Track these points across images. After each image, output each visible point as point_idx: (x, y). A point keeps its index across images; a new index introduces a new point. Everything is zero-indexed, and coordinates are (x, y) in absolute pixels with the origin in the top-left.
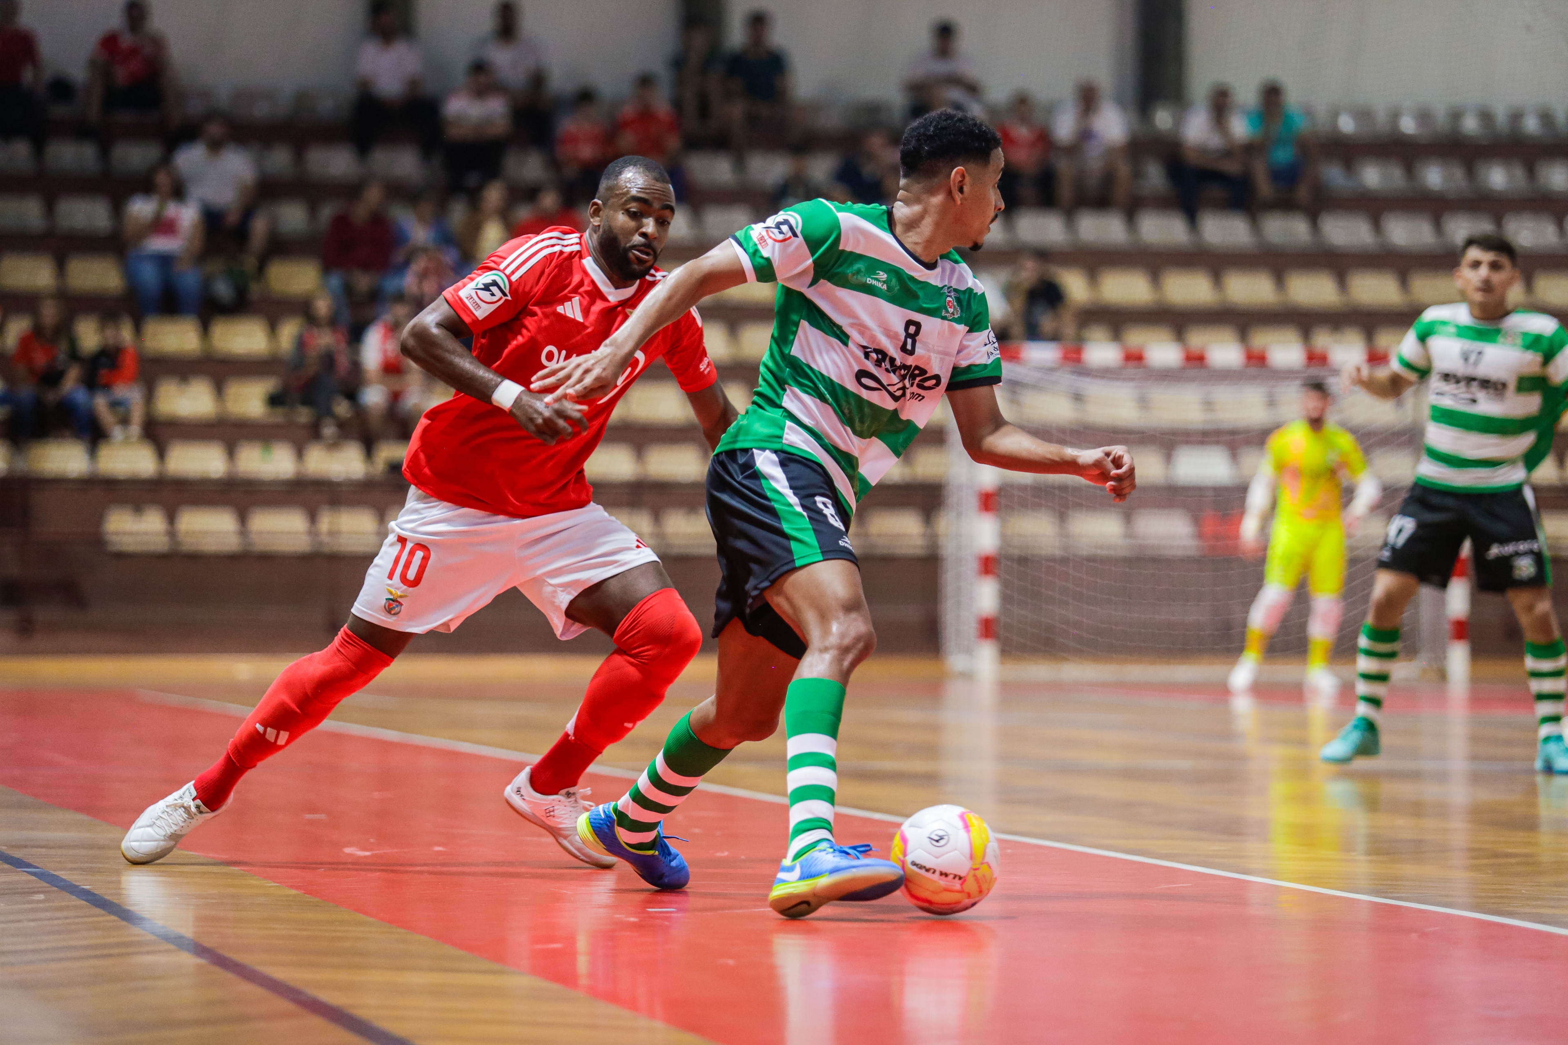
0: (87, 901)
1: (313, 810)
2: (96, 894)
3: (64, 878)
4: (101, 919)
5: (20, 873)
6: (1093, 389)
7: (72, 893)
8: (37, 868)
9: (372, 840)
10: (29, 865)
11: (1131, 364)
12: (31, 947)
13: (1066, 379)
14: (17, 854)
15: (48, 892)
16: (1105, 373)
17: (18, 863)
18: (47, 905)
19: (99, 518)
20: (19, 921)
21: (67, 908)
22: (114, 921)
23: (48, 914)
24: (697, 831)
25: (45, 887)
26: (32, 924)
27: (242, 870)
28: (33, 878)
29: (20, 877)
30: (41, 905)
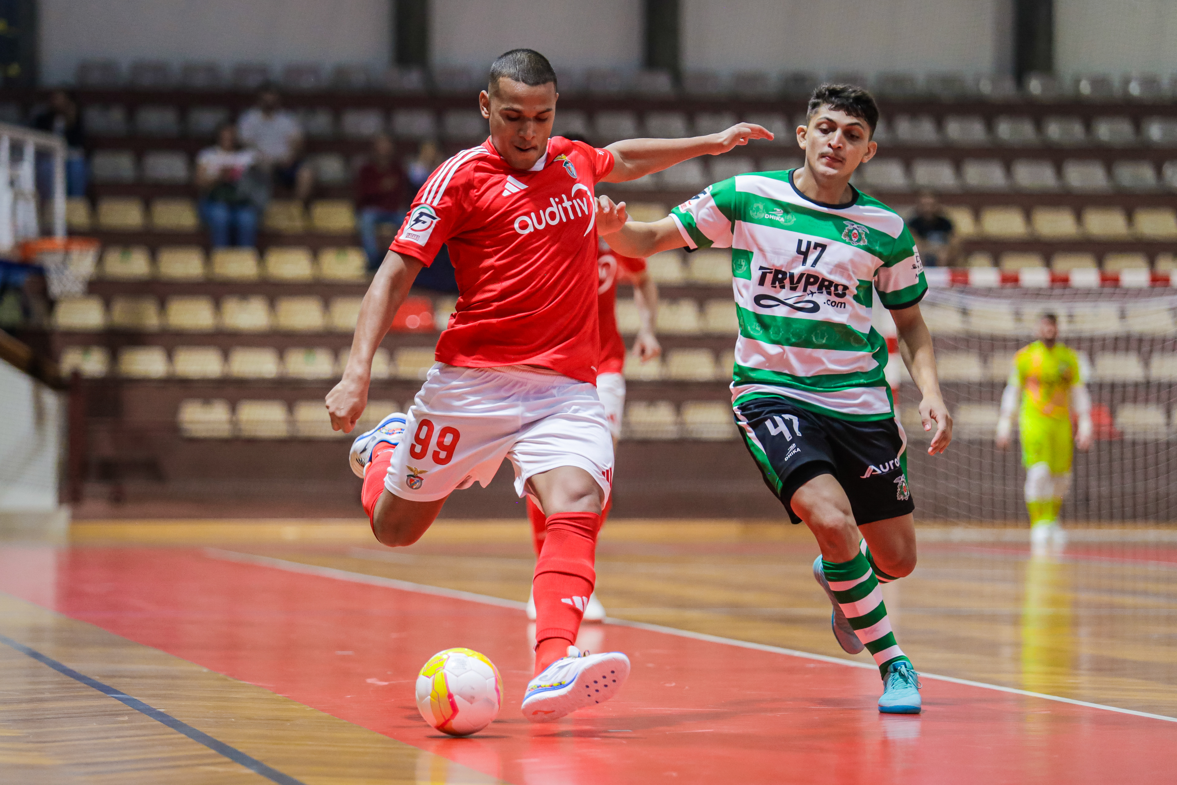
0: (161, 721)
1: (343, 648)
2: (169, 716)
3: (143, 702)
4: (172, 736)
5: (109, 699)
6: (976, 305)
7: (150, 715)
8: (122, 694)
9: (389, 673)
10: (117, 692)
11: (1009, 285)
12: (116, 759)
13: (954, 297)
14: (107, 682)
15: (132, 714)
16: (987, 292)
17: (107, 690)
18: (129, 724)
19: (175, 410)
20: (107, 738)
21: (144, 727)
22: (182, 738)
23: (132, 732)
24: (650, 665)
25: (128, 710)
26: (118, 740)
27: (285, 697)
28: (120, 702)
29: (110, 702)
30: (126, 725)
